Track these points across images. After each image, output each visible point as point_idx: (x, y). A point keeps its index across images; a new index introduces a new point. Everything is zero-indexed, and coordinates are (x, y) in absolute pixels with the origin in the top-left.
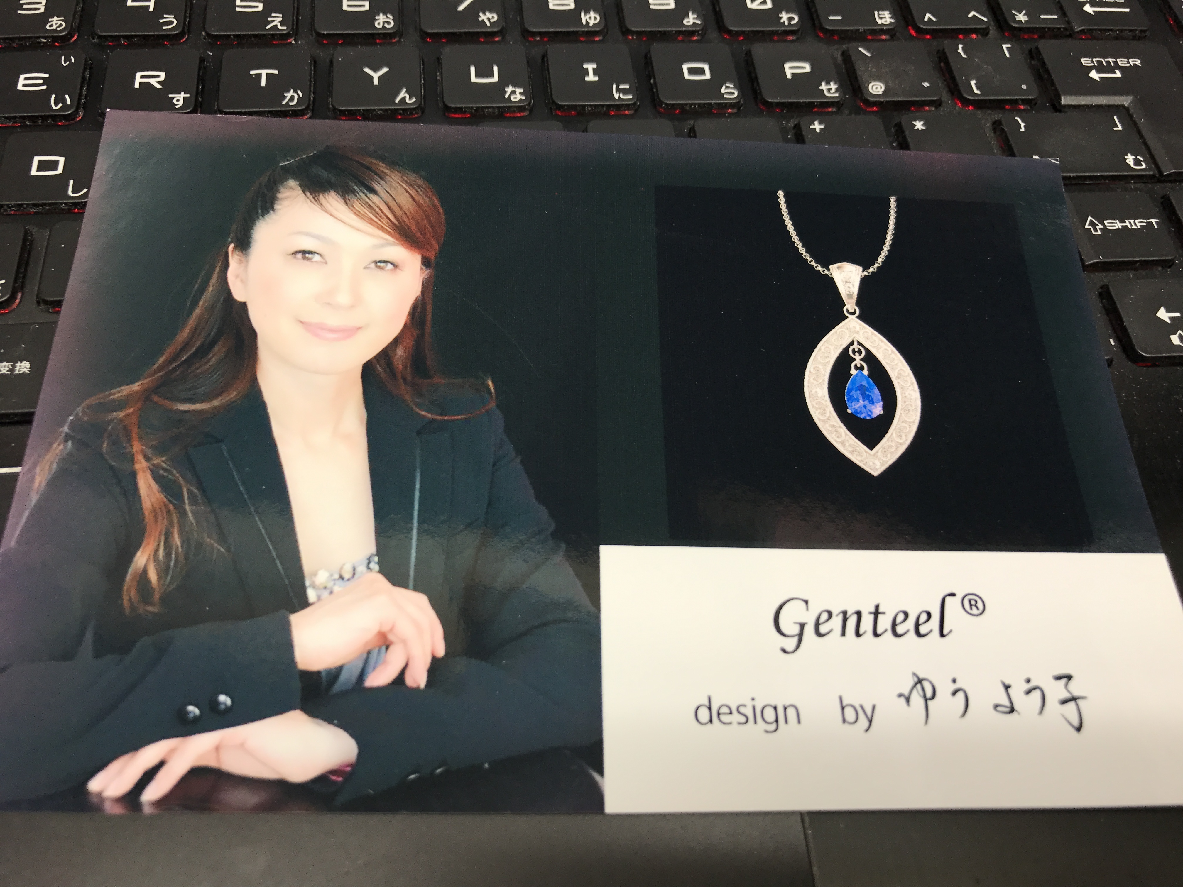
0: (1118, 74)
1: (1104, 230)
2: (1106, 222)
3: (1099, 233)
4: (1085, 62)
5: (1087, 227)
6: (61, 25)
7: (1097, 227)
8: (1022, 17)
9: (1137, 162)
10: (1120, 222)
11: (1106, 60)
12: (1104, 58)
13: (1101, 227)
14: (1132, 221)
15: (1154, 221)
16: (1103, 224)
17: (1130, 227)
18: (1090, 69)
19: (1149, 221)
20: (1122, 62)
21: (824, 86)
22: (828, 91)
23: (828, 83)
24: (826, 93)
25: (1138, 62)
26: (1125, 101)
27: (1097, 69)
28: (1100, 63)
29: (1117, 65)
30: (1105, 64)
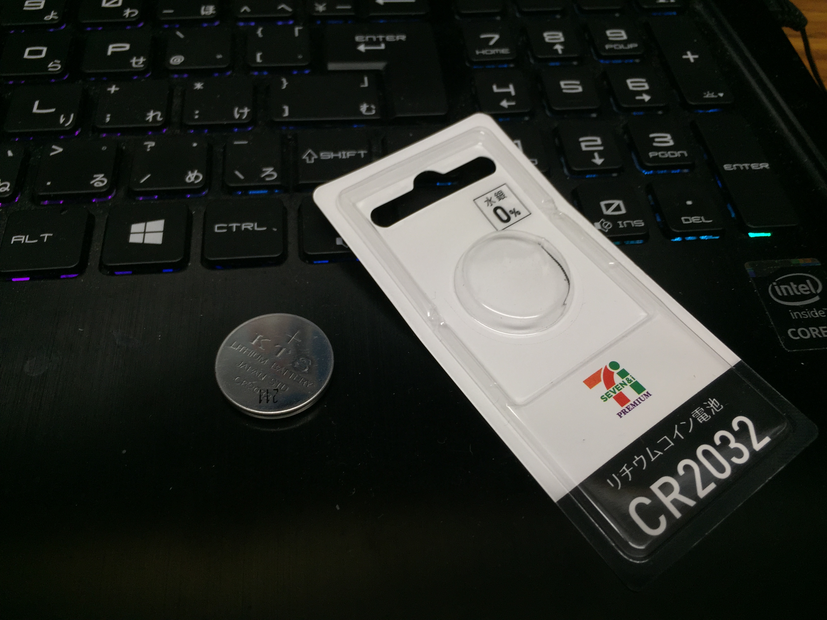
0: (383, 46)
1: (318, 160)
2: (322, 154)
3: (313, 161)
4: (358, 38)
5: (304, 157)
7: (313, 158)
8: (321, 8)
9: (369, 109)
10: (334, 154)
11: (378, 37)
12: (376, 35)
13: (316, 157)
14: (344, 153)
15: (362, 152)
16: (318, 155)
17: (340, 157)
18: (359, 43)
19: (359, 152)
20: (389, 38)
21: (134, 60)
22: (137, 63)
23: (138, 57)
24: (134, 65)
25: (403, 38)
26: (380, 66)
27: (367, 44)
28: (371, 39)
29: (384, 40)
30: (375, 39)
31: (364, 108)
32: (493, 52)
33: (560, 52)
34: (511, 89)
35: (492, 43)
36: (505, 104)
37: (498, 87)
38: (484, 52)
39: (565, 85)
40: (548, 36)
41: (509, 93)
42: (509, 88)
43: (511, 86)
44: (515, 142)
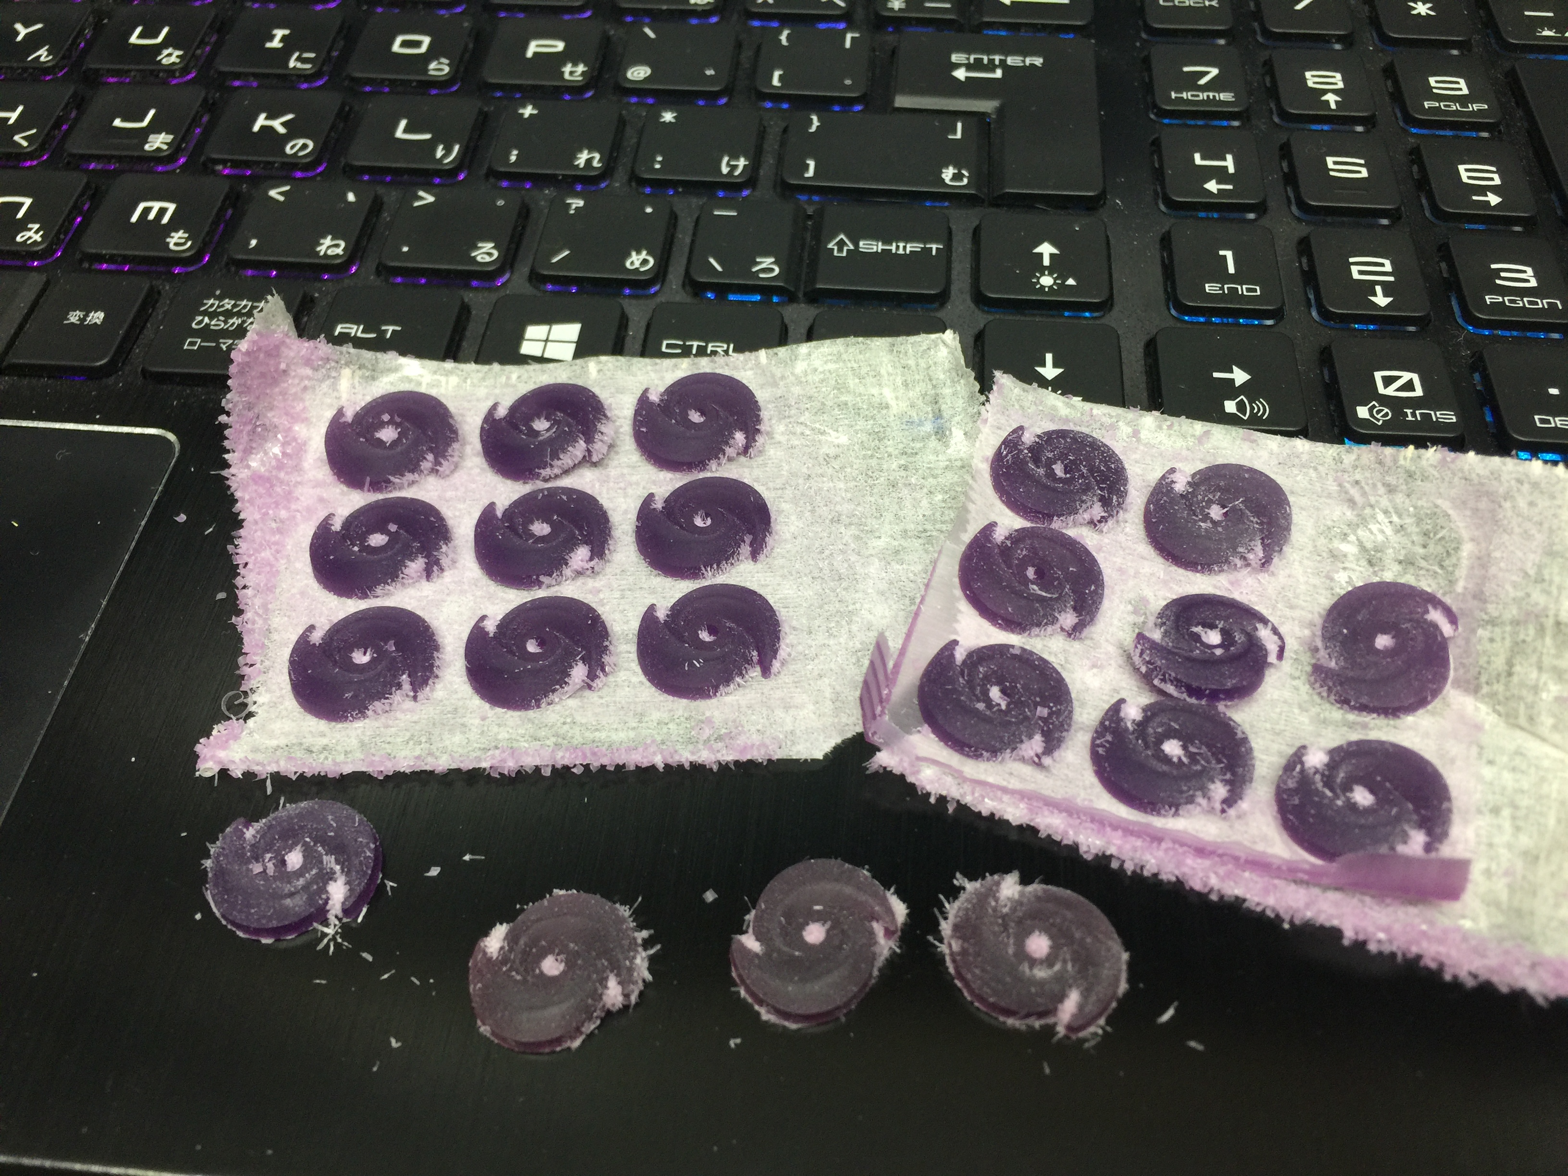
0: (998, 74)
1: (855, 253)
2: (861, 244)
3: (844, 254)
4: (955, 58)
5: (830, 246)
7: (845, 248)
8: (897, 4)
9: (957, 177)
10: (883, 244)
11: (992, 57)
12: (989, 54)
13: (852, 247)
14: (901, 245)
15: (934, 247)
17: (894, 251)
18: (957, 66)
19: (929, 246)
20: (1013, 60)
21: (567, 69)
22: (571, 73)
23: (575, 64)
24: (567, 76)
25: (1038, 61)
26: (987, 106)
27: (969, 67)
28: (978, 61)
29: (1003, 63)
30: (986, 61)
31: (948, 174)
32: (1203, 96)
33: (1333, 106)
34: (1229, 163)
35: (1202, 82)
36: (1212, 186)
37: (1203, 158)
38: (1186, 95)
39: (1335, 163)
40: (1314, 78)
41: (1224, 169)
42: (1225, 159)
43: (1229, 157)
44: (1222, 253)
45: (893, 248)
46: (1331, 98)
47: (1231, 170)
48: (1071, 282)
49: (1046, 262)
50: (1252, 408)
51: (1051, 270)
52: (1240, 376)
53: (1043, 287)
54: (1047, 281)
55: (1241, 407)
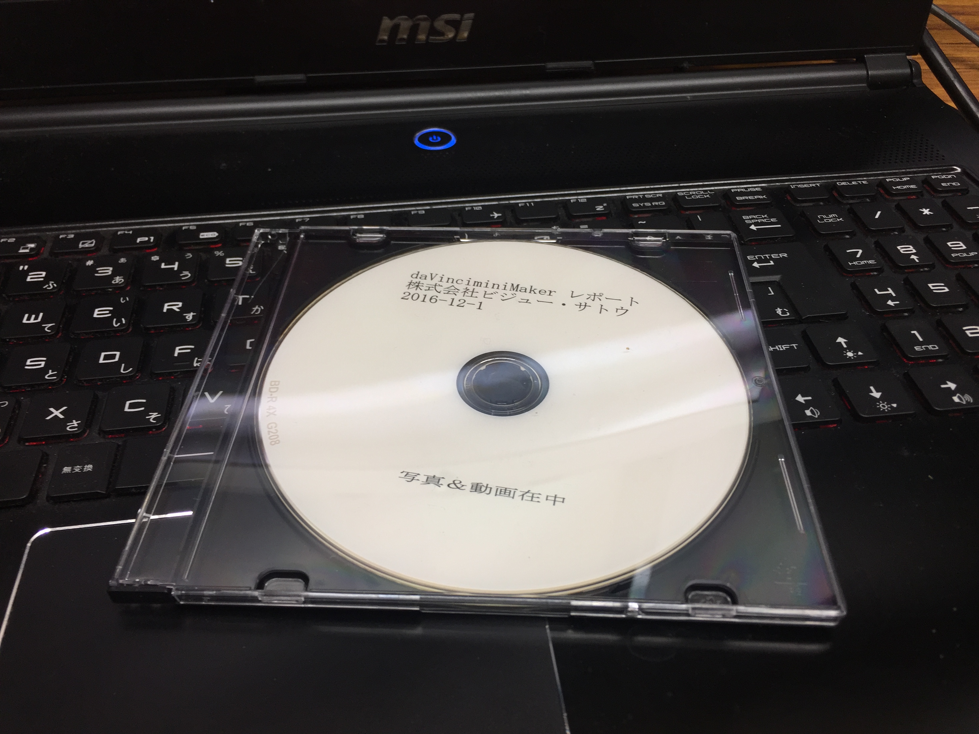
0: (772, 263)
4: (750, 258)
6: (121, 281)
8: (709, 237)
9: (784, 312)
10: (772, 347)
11: (764, 256)
12: (763, 254)
14: (780, 346)
15: (794, 345)
17: (778, 350)
18: (753, 262)
20: (774, 256)
25: (785, 255)
26: (776, 278)
27: (758, 261)
28: (760, 258)
29: (771, 259)
30: (763, 258)
31: (779, 311)
32: (862, 263)
33: (917, 261)
34: (890, 291)
35: (858, 256)
36: (890, 303)
37: (879, 291)
38: (855, 263)
39: (933, 286)
40: (902, 249)
41: (890, 294)
42: (888, 291)
43: (889, 289)
44: (912, 332)
45: (777, 348)
46: (913, 257)
47: (894, 295)
48: (860, 353)
49: (845, 346)
50: (965, 399)
51: (849, 349)
52: (952, 386)
53: (850, 357)
54: (850, 354)
55: (959, 397)
